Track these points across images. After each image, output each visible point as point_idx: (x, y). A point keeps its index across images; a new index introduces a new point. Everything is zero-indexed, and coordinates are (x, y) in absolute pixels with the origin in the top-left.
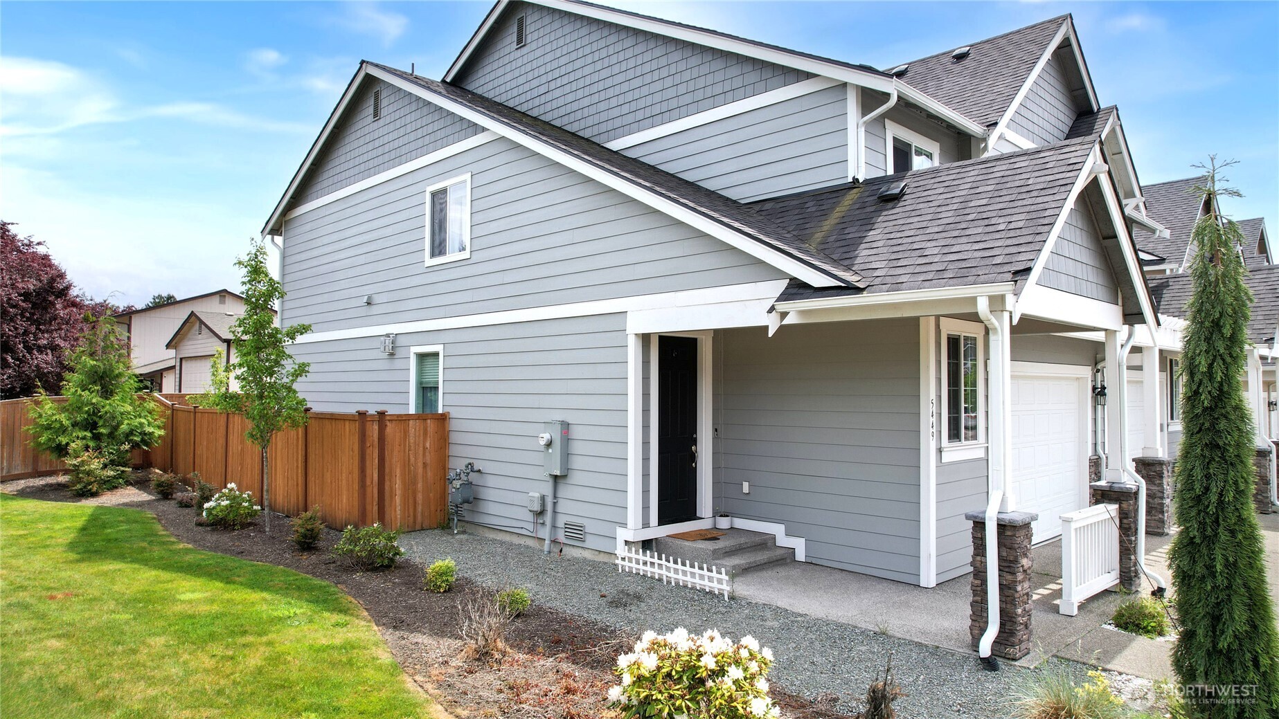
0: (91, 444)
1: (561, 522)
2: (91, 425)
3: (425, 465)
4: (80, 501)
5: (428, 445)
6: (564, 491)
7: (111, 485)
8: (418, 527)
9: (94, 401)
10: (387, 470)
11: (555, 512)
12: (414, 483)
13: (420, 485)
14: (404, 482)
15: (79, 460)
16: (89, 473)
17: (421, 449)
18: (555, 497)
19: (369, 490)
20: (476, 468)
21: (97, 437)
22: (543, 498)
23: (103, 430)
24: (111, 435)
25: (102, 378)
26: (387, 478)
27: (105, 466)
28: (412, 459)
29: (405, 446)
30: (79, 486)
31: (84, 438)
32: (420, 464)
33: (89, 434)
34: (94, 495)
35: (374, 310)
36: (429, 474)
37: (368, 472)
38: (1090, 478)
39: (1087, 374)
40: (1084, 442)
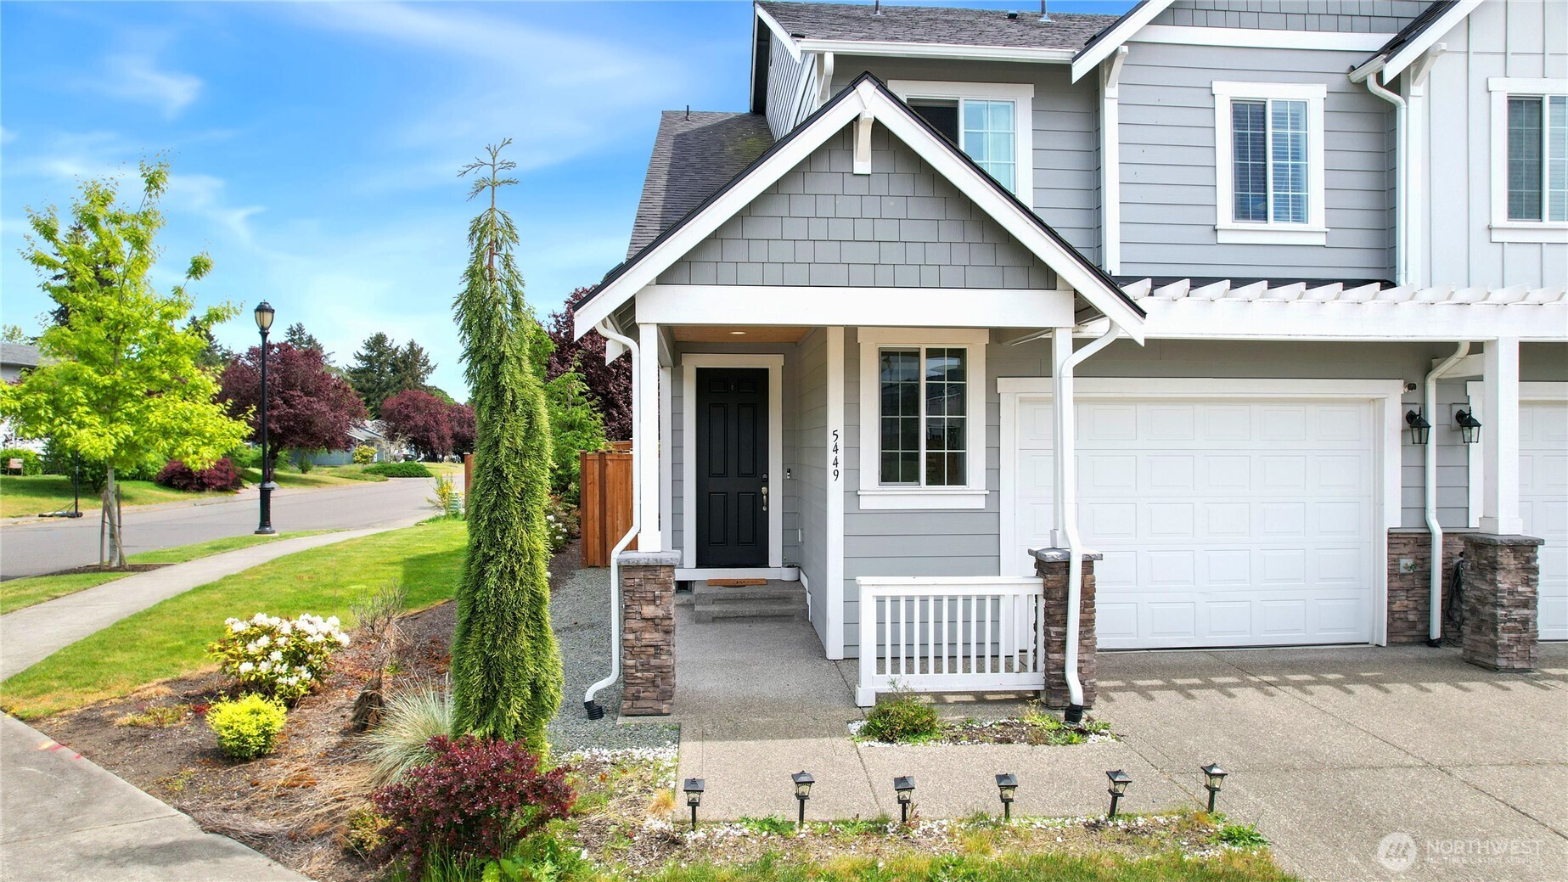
10: (608, 507)
26: (608, 514)
38: (1393, 563)
39: (1391, 395)
40: (1379, 505)
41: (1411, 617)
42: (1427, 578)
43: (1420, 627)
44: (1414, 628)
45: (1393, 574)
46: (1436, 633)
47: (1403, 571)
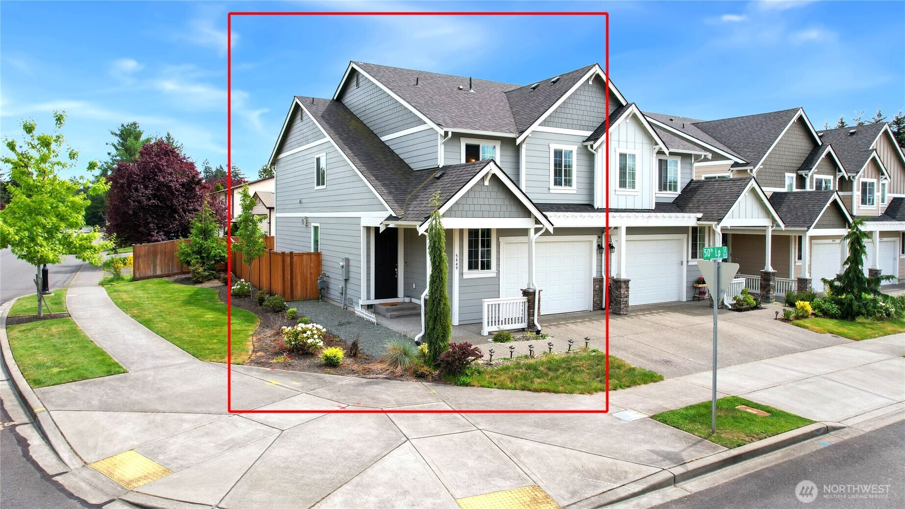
0: (200, 261)
1: (348, 296)
2: (199, 252)
3: (311, 273)
4: (195, 285)
5: (312, 265)
6: (349, 286)
7: (208, 279)
8: (308, 298)
9: (200, 242)
10: (294, 275)
11: (346, 293)
12: (306, 280)
13: (309, 282)
14: (301, 280)
15: (195, 268)
16: (199, 273)
17: (309, 267)
18: (346, 287)
19: (286, 283)
20: (326, 275)
21: (202, 258)
22: (342, 288)
23: (204, 255)
24: (208, 257)
25: (204, 231)
26: (294, 278)
27: (205, 270)
28: (305, 271)
29: (302, 265)
30: (195, 279)
31: (197, 258)
32: (309, 273)
33: (199, 257)
34: (201, 282)
35: (302, 205)
36: (312, 277)
37: (286, 275)
38: (594, 287)
39: (594, 239)
40: (591, 271)
41: (598, 302)
42: (602, 291)
43: (600, 305)
44: (598, 305)
45: (594, 290)
46: (604, 307)
47: (597, 289)
